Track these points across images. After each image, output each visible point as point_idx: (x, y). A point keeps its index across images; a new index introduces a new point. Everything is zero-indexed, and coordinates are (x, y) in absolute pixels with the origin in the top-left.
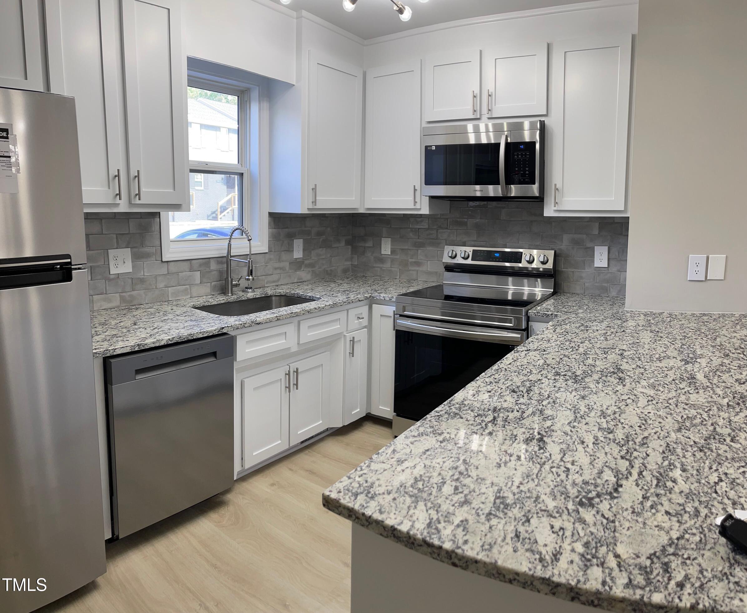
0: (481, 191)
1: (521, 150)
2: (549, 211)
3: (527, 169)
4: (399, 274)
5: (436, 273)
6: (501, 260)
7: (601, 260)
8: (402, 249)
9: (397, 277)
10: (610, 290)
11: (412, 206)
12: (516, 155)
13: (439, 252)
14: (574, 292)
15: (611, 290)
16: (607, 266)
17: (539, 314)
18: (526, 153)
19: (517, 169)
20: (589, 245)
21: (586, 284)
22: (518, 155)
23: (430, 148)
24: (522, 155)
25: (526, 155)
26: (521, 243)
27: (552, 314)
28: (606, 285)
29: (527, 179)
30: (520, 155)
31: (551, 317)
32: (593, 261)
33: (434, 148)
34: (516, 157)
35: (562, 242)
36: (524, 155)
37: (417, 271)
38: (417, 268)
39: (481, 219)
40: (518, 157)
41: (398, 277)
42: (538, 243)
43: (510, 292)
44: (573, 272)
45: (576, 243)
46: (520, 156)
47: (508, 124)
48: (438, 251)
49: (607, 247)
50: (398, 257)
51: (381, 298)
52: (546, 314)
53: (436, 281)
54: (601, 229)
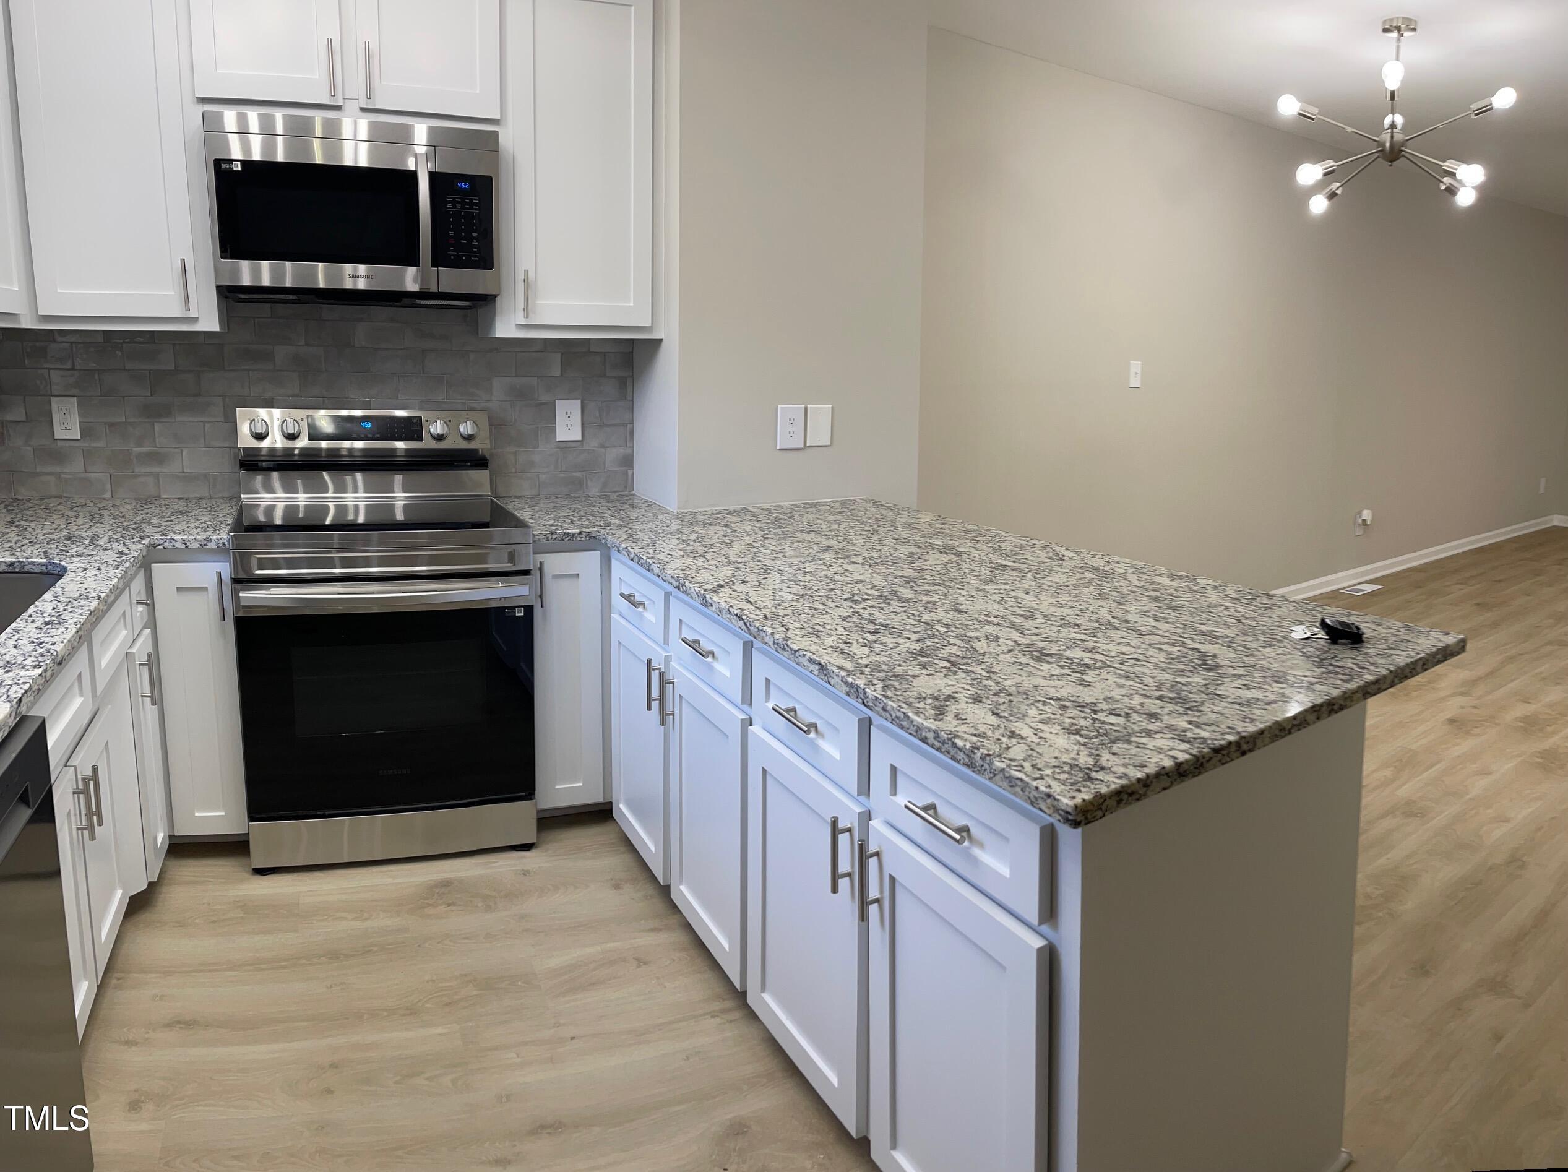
0: (368, 277)
1: (462, 192)
2: (506, 327)
3: (475, 235)
4: (109, 486)
5: (206, 476)
6: (378, 436)
7: (569, 427)
8: (112, 425)
9: (105, 496)
10: (587, 484)
11: (177, 312)
12: (450, 202)
13: (207, 426)
14: (518, 494)
15: (589, 483)
16: (580, 439)
17: (554, 536)
18: (471, 200)
19: (452, 234)
20: (544, 398)
21: (543, 477)
22: (454, 203)
23: (228, 166)
24: (463, 203)
25: (471, 204)
26: (403, 397)
27: (580, 533)
28: (578, 474)
29: (475, 256)
30: (459, 203)
31: (579, 539)
32: (553, 430)
33: (238, 167)
34: (449, 206)
35: (492, 394)
36: (467, 204)
37: (157, 476)
38: (156, 470)
39: (307, 344)
40: (454, 207)
41: (108, 495)
42: (440, 398)
43: (399, 505)
44: (515, 453)
45: (521, 395)
46: (459, 206)
47: (432, 131)
48: (204, 422)
49: (579, 402)
50: (100, 444)
51: (178, 545)
52: (568, 534)
53: (207, 495)
54: (565, 365)
